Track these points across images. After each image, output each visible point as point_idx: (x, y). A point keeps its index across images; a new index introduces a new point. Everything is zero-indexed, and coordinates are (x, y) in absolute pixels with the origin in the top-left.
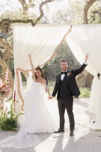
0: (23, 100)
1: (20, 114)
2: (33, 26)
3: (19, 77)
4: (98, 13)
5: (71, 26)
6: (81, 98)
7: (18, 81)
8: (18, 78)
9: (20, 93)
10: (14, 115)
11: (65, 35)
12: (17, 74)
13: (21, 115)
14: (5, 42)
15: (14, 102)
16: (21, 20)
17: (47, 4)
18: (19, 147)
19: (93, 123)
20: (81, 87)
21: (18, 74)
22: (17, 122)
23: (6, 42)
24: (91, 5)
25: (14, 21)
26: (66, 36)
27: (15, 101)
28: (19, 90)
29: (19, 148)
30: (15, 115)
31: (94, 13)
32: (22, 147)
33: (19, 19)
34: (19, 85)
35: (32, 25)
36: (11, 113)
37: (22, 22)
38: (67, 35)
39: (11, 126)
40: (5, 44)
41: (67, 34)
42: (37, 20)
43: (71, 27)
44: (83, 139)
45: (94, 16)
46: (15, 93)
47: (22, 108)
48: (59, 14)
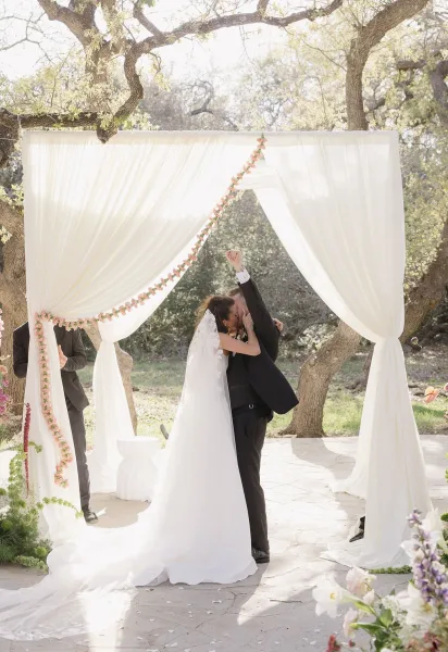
0: (63, 443)
1: (47, 501)
2: (104, 141)
3: (46, 350)
4: (423, 71)
5: (262, 140)
6: (335, 435)
7: (44, 366)
8: (42, 351)
9: (49, 414)
10: (22, 504)
11: (236, 177)
12: (40, 336)
13: (50, 504)
14: (8, 199)
15: (25, 450)
16: (55, 116)
17: (154, 51)
18: (23, 633)
19: (351, 541)
20: (347, 388)
21: (45, 335)
22: (36, 535)
23: (10, 202)
24: (377, 38)
25: (28, 121)
26: (240, 181)
27: (30, 448)
28: (45, 401)
29: (18, 639)
30: (27, 501)
31: (405, 70)
32: (31, 635)
33: (47, 111)
34: (46, 380)
35: (98, 134)
36: (11, 496)
37: (59, 121)
38: (245, 175)
39: (8, 548)
40: (7, 210)
41: (247, 170)
42: (118, 115)
43: (262, 144)
44: (293, 604)
45: (408, 83)
46: (28, 415)
47: (58, 477)
48: (270, 69)
